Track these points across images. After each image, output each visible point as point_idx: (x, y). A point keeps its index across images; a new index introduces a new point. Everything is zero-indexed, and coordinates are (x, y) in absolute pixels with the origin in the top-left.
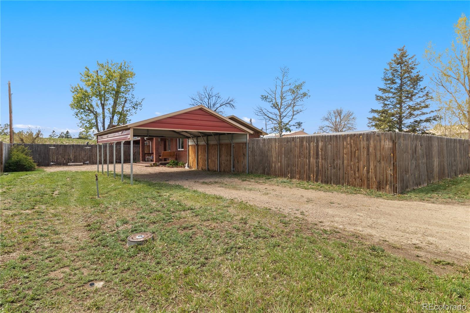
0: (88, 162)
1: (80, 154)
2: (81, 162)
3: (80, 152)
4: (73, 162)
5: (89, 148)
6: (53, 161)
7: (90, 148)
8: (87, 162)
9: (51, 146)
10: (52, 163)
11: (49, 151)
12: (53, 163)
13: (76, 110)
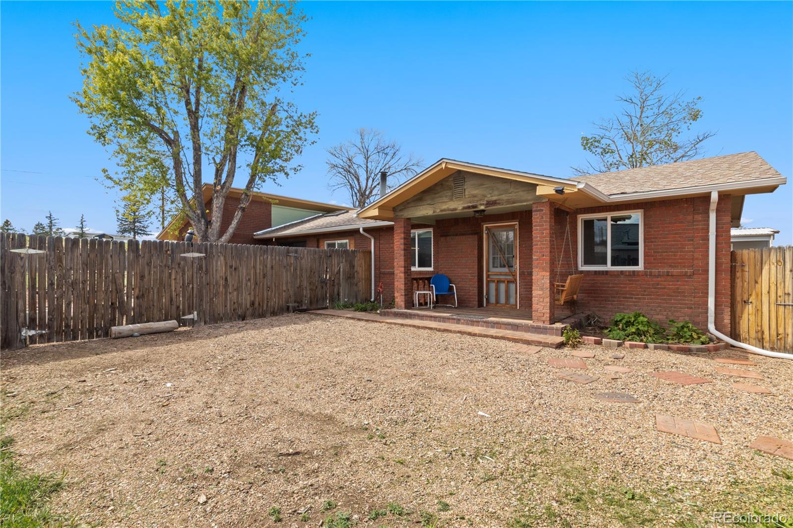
0: (194, 315)
1: (161, 283)
2: (166, 320)
3: (162, 272)
4: (133, 322)
5: (196, 255)
6: (32, 320)
7: (200, 259)
8: (191, 316)
9: (22, 246)
10: (27, 333)
11: (12, 272)
12: (32, 333)
13: (99, 120)
